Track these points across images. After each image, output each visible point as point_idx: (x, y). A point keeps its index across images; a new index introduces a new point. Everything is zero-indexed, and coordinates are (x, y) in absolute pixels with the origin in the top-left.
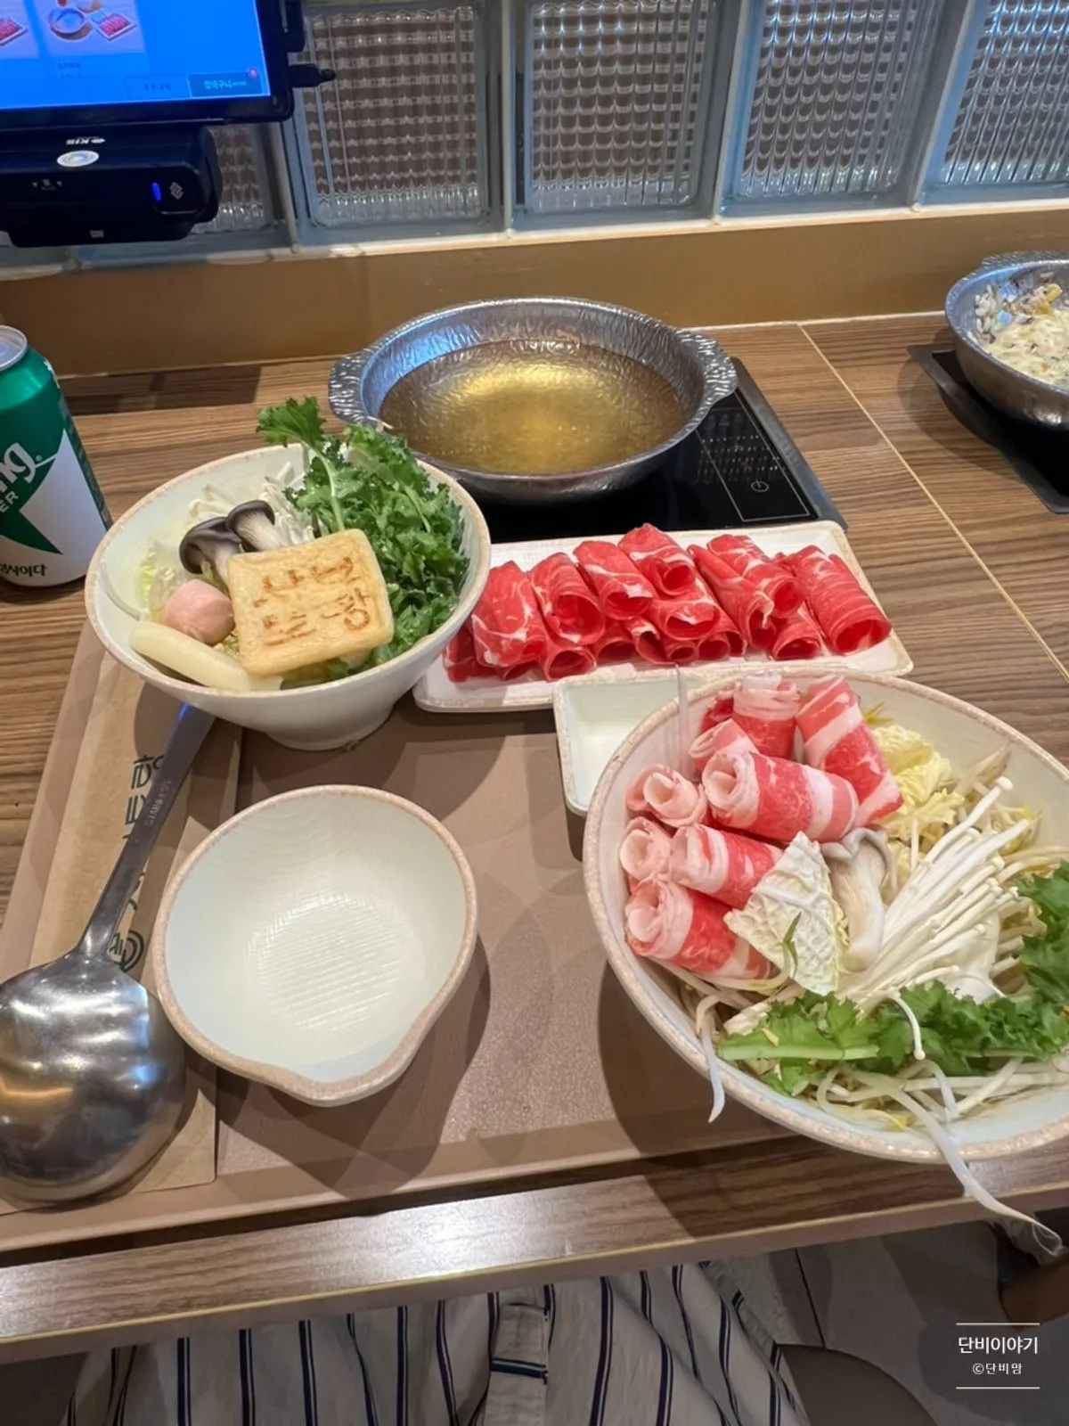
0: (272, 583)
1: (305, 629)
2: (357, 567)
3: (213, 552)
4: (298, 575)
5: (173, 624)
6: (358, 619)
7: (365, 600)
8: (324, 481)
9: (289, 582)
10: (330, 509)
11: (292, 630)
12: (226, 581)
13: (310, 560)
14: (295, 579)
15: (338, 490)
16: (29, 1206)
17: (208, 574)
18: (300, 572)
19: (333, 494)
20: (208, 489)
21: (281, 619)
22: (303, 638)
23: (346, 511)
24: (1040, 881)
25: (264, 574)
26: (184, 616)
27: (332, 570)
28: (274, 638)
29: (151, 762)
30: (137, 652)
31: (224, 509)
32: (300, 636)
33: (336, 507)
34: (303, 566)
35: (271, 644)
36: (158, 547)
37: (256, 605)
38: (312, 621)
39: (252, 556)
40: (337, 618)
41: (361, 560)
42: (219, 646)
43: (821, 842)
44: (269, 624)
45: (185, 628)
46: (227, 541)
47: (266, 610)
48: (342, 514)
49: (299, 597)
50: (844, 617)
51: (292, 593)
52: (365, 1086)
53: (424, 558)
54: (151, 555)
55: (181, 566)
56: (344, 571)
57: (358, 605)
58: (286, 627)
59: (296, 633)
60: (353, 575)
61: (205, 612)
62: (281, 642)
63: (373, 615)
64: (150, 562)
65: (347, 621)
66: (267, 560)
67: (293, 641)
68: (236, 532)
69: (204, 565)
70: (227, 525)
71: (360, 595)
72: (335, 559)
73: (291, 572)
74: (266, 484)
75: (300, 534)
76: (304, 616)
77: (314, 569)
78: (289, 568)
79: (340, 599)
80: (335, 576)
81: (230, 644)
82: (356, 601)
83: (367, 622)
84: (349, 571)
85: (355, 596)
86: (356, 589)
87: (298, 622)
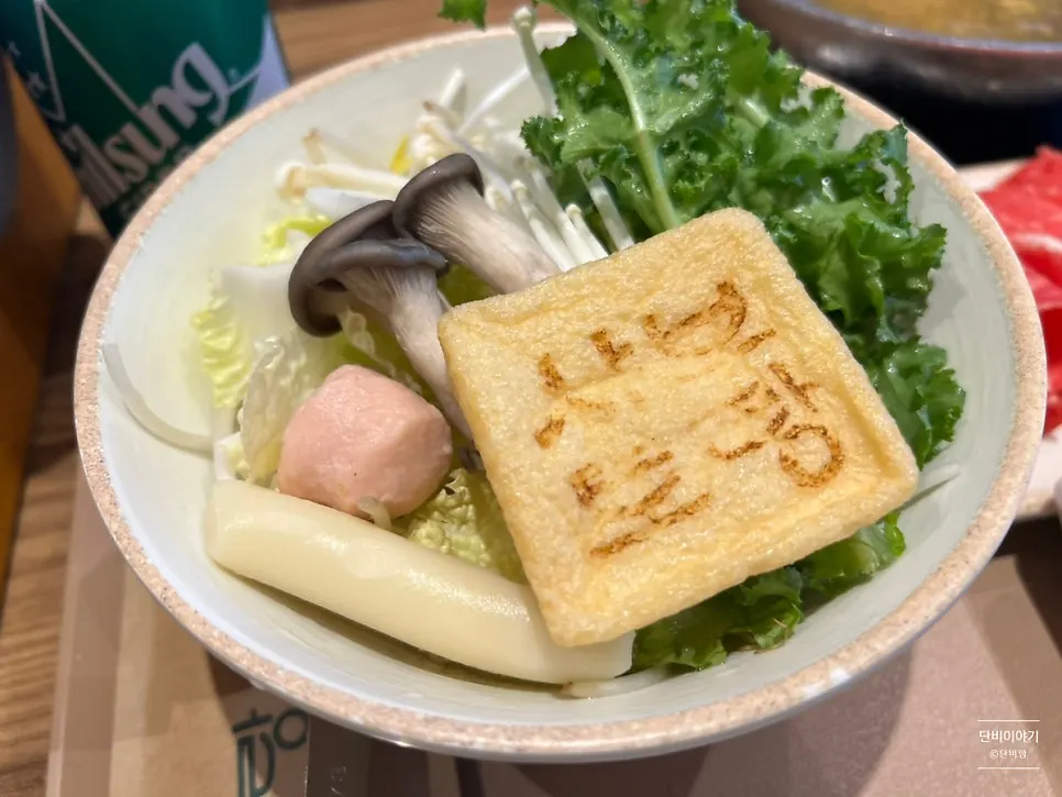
0: (559, 368)
1: (682, 495)
2: (757, 307)
3: (390, 296)
4: (616, 341)
5: (315, 493)
6: (812, 454)
7: (809, 393)
9: (600, 362)
10: (636, 162)
11: (647, 501)
13: (639, 299)
14: (614, 354)
15: (651, 114)
18: (629, 333)
19: (641, 122)
20: (313, 137)
21: (610, 474)
22: (687, 524)
23: (671, 163)
25: (540, 350)
26: (340, 471)
27: (691, 319)
28: (613, 529)
29: (268, 729)
31: (388, 185)
32: (674, 518)
33: (651, 157)
34: (624, 317)
35: (606, 550)
36: (232, 286)
37: (542, 439)
38: (692, 469)
41: (763, 285)
42: (425, 530)
44: (587, 492)
47: (568, 451)
48: (661, 166)
49: (638, 401)
51: (613, 390)
54: (218, 303)
56: (725, 318)
57: (798, 415)
58: (631, 495)
59: (662, 510)
60: (748, 331)
61: (395, 456)
62: (625, 541)
63: (847, 438)
64: (215, 320)
65: (788, 464)
67: (659, 535)
68: (417, 237)
70: (398, 221)
71: (789, 381)
72: (700, 290)
73: (597, 336)
75: (555, 228)
76: (665, 457)
77: (650, 319)
78: (593, 328)
79: (744, 397)
80: (701, 335)
82: (788, 400)
83: (836, 461)
84: (742, 316)
85: (778, 386)
86: (774, 368)
87: (656, 476)
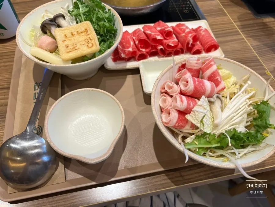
0: (67, 36)
1: (76, 48)
3: (50, 28)
4: (73, 34)
5: (41, 47)
6: (90, 45)
7: (92, 40)
8: (78, 8)
9: (71, 35)
10: (80, 16)
11: (73, 48)
12: (54, 36)
13: (76, 30)
14: (73, 35)
15: (82, 10)
16: (21, 190)
17: (49, 34)
18: (75, 33)
19: (81, 12)
20: (46, 11)
21: (70, 45)
22: (76, 50)
23: (85, 16)
24: (258, 105)
25: (65, 33)
26: (44, 45)
27: (82, 32)
28: (68, 51)
29: (38, 84)
30: (32, 55)
31: (52, 16)
33: (82, 15)
34: (75, 31)
35: (68, 52)
36: (34, 27)
37: (63, 41)
38: (78, 46)
39: (60, 28)
40: (84, 45)
41: (90, 29)
42: (54, 53)
43: (207, 98)
44: (67, 47)
45: (45, 48)
46: (54, 24)
47: (66, 43)
48: (83, 17)
49: (74, 39)
50: (209, 43)
51: (72, 38)
52: (102, 159)
53: (106, 29)
54: (33, 29)
55: (41, 32)
56: (85, 32)
57: (90, 41)
58: (71, 48)
59: (74, 49)
60: (88, 33)
61: (49, 44)
62: (70, 52)
63: (94, 44)
64: (33, 31)
65: (87, 46)
66: (65, 30)
67: (74, 51)
68: (55, 22)
69: (48, 31)
70: (53, 21)
71: (90, 39)
72: (83, 29)
73: (72, 33)
74: (62, 9)
75: (73, 23)
76: (76, 44)
77: (78, 32)
78: (71, 32)
79: (85, 40)
80: (83, 34)
81: (56, 52)
82: (89, 40)
83: (93, 46)
84: (87, 32)
85: (89, 39)
86: (89, 37)
87: (75, 46)
